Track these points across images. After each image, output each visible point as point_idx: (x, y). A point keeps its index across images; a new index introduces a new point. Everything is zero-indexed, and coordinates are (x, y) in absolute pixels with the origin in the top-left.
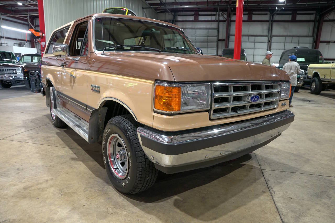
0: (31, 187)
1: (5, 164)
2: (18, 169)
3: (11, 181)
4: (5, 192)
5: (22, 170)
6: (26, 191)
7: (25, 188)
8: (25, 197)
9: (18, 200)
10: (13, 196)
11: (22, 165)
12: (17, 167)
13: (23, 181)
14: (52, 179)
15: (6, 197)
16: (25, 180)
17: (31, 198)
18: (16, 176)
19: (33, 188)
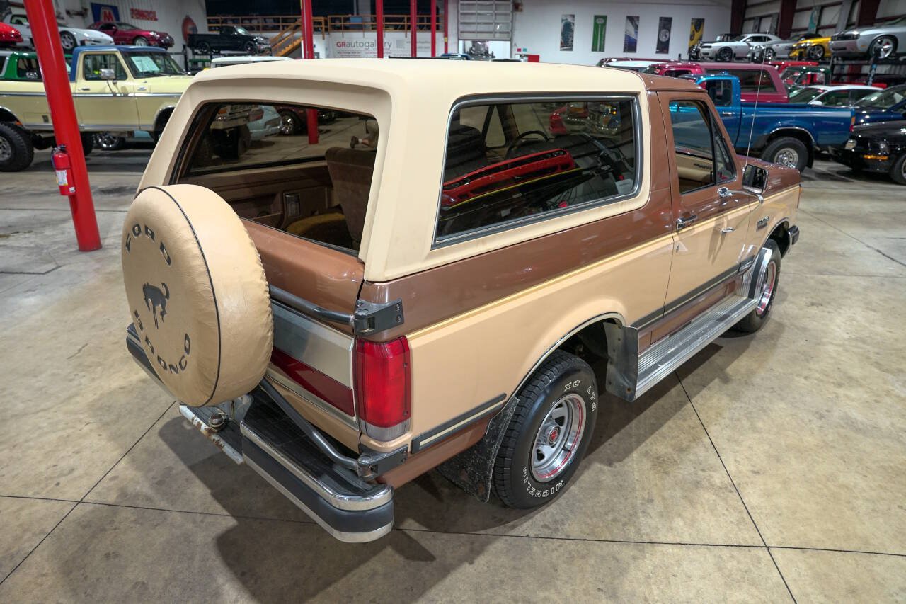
0: (833, 383)
1: (833, 441)
2: (822, 417)
3: (848, 405)
4: (865, 396)
5: (817, 413)
6: (843, 382)
7: (840, 385)
8: (850, 378)
9: (859, 380)
10: (861, 386)
11: (810, 421)
12: (820, 423)
13: (834, 395)
14: (799, 375)
15: (868, 390)
16: (830, 396)
17: (845, 373)
18: (835, 409)
19: (831, 380)
